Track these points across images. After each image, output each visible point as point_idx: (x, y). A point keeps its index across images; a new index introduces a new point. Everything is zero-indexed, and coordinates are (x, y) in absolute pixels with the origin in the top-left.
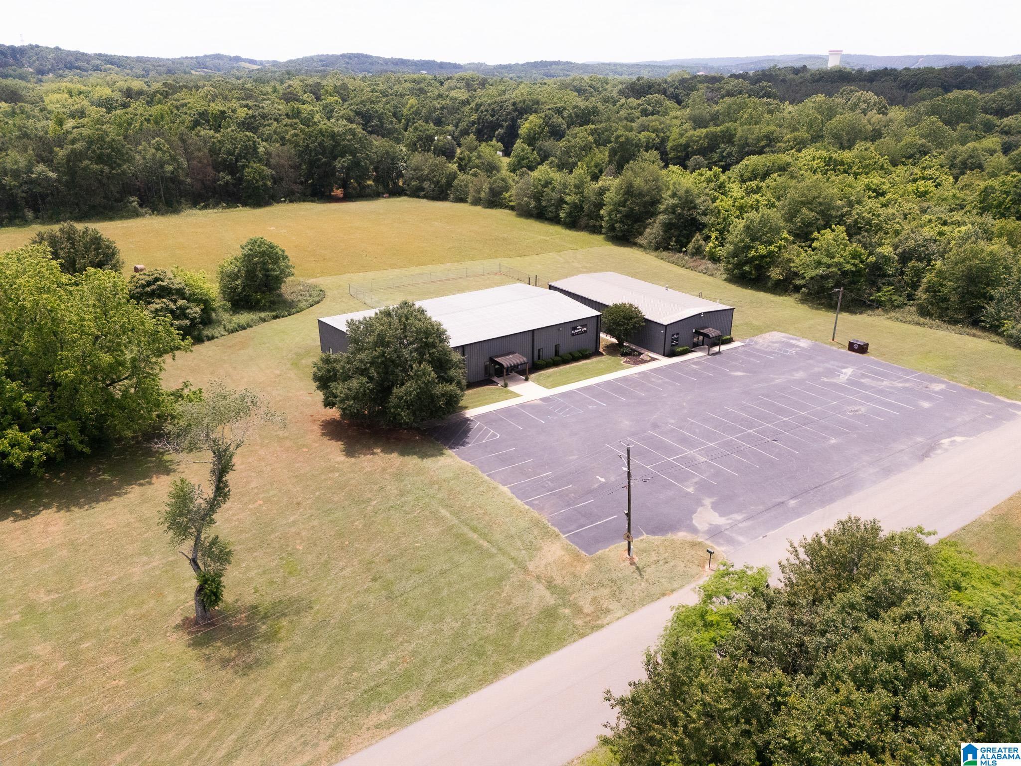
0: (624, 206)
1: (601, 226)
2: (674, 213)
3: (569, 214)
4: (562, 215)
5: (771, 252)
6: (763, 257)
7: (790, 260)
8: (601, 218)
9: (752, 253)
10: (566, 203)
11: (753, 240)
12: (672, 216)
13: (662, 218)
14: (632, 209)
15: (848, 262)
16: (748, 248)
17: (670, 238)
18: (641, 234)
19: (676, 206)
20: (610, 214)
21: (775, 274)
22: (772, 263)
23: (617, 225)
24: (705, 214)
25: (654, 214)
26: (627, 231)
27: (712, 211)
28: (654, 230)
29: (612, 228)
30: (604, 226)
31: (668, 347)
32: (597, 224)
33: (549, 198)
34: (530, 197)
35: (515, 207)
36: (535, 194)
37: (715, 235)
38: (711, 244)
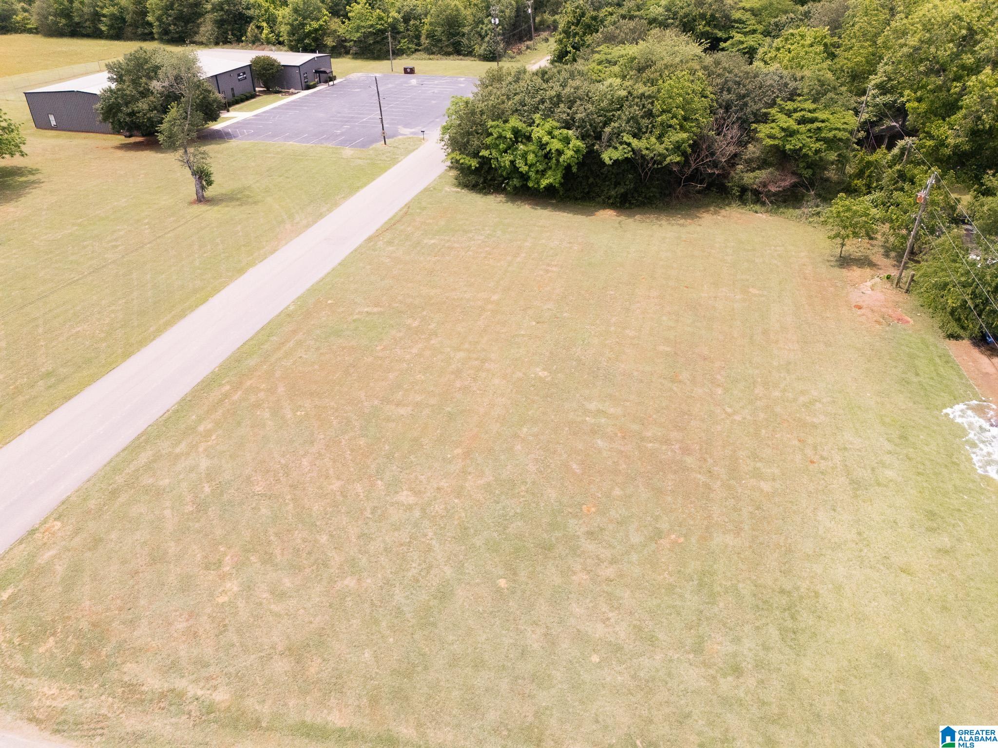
0: (173, 10)
1: (152, 33)
2: (222, 9)
3: (111, 27)
4: (104, 28)
5: (321, 26)
6: (316, 30)
7: (335, 31)
8: (150, 25)
9: (308, 28)
10: (104, 16)
11: (304, 18)
12: (222, 13)
13: (209, 16)
14: (181, 12)
15: (377, 24)
16: (303, 25)
17: (226, 33)
18: (196, 33)
20: (159, 19)
21: (330, 42)
22: (324, 34)
23: (172, 27)
24: (248, 8)
25: (201, 15)
26: (182, 32)
27: (253, 5)
28: (207, 27)
29: (166, 32)
30: (154, 31)
31: (304, 84)
32: (146, 31)
33: (80, 13)
34: (55, 15)
35: (36, 29)
36: (62, 11)
37: (264, 24)
38: (265, 32)
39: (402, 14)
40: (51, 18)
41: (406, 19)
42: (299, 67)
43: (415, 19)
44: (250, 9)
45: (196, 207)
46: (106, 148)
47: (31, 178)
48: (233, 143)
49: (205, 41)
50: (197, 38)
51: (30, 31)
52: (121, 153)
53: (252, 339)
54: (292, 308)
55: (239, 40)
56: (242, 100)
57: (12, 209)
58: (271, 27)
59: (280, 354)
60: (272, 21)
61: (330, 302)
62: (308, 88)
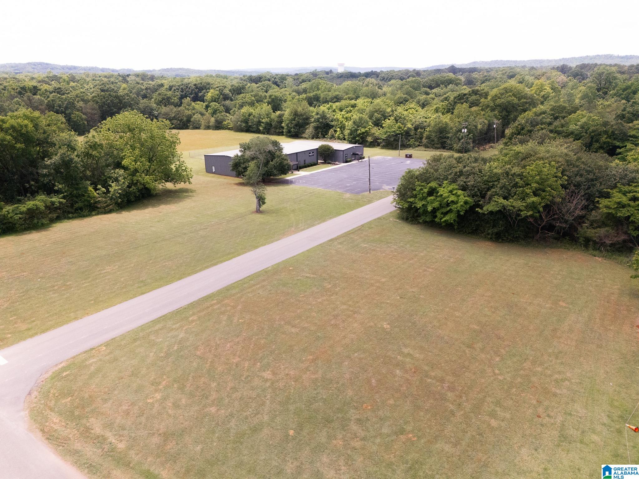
0: (295, 121)
1: (283, 132)
2: (319, 121)
3: (265, 128)
4: (261, 129)
5: (366, 131)
6: (363, 133)
7: (374, 134)
8: (283, 128)
9: (359, 132)
10: (263, 123)
11: (358, 127)
12: (318, 123)
13: (312, 125)
14: (298, 122)
15: (397, 130)
16: (357, 130)
17: (318, 133)
18: (304, 133)
19: (319, 118)
20: (287, 125)
21: (369, 139)
22: (368, 135)
23: (292, 130)
24: (332, 121)
25: (308, 124)
26: (297, 132)
27: (335, 120)
28: (310, 130)
29: (289, 132)
30: (284, 131)
31: (344, 159)
32: (280, 131)
33: (252, 121)
34: (241, 122)
35: (232, 128)
36: (244, 120)
37: (338, 129)
38: (338, 133)
39: (414, 126)
40: (239, 123)
41: (416, 129)
42: (343, 151)
43: (421, 128)
44: (333, 122)
45: (254, 214)
46: (230, 184)
47: (190, 194)
48: (291, 187)
49: (307, 137)
50: (304, 135)
51: (229, 129)
52: (236, 187)
53: (241, 280)
54: (270, 268)
55: (324, 137)
56: (309, 166)
57: (173, 207)
58: (342, 131)
59: (249, 290)
60: (343, 128)
61: (291, 268)
62: (347, 162)
